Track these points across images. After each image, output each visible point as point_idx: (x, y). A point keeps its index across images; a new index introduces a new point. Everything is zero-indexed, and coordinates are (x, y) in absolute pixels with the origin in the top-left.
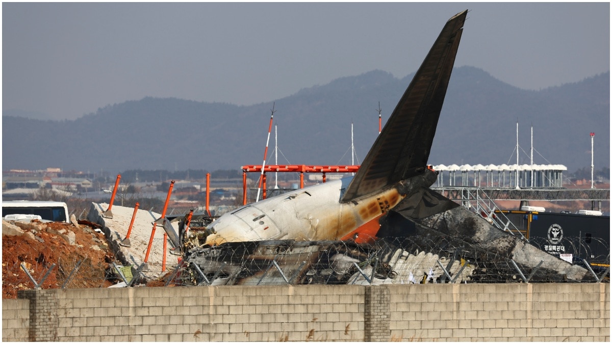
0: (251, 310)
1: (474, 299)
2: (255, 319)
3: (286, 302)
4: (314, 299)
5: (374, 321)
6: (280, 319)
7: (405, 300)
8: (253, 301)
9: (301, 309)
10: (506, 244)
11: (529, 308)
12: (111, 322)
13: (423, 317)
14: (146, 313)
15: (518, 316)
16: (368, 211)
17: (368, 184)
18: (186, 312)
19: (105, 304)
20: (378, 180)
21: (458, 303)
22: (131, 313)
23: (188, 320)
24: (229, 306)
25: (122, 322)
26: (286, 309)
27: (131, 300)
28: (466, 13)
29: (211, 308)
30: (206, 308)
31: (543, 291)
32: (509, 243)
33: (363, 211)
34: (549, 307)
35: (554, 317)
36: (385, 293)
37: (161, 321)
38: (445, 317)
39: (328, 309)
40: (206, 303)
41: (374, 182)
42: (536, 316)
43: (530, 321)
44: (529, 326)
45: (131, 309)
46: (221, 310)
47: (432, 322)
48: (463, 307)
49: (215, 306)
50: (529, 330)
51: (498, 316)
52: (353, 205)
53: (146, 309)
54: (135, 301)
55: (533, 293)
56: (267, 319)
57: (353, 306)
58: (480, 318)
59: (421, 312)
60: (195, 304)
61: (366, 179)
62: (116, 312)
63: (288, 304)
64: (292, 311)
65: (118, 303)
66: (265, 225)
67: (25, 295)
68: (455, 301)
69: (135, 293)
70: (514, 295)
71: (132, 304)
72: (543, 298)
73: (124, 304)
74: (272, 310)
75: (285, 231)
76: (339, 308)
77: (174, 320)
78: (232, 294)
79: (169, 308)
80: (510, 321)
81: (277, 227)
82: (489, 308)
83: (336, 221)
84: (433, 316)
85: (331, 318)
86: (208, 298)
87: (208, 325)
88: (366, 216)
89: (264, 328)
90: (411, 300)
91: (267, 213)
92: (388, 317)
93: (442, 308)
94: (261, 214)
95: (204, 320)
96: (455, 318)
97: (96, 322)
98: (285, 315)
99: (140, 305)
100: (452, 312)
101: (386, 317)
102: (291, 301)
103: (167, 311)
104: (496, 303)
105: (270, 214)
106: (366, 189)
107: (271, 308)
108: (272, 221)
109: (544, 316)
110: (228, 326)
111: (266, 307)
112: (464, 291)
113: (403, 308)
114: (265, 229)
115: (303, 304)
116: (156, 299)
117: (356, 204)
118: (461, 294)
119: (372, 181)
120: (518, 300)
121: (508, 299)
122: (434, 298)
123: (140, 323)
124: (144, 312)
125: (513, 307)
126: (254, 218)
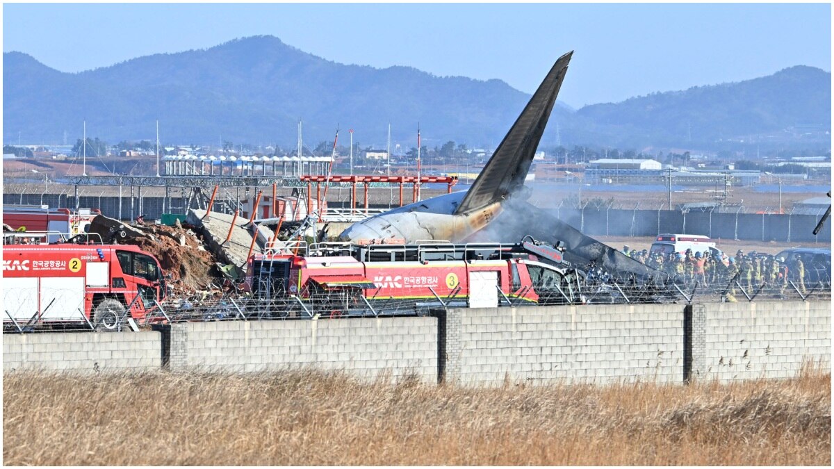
0: (602, 326)
1: (766, 316)
2: (605, 334)
3: (628, 320)
4: (648, 317)
5: (695, 335)
6: (624, 333)
7: (716, 317)
8: (603, 319)
9: (639, 325)
10: (597, 251)
11: (807, 323)
12: (499, 337)
13: (729, 331)
14: (525, 330)
15: (799, 330)
16: (477, 222)
17: (477, 199)
18: (554, 328)
19: (494, 322)
20: (486, 195)
21: (755, 319)
22: (514, 329)
23: (556, 335)
24: (586, 323)
25: (507, 336)
26: (628, 326)
27: (514, 317)
28: (572, 53)
29: (573, 324)
30: (569, 324)
31: (817, 308)
32: (599, 250)
33: (473, 222)
34: (821, 322)
35: (825, 330)
36: (703, 311)
37: (536, 336)
38: (745, 332)
39: (658, 325)
40: (569, 321)
41: (483, 197)
42: (811, 329)
43: (807, 333)
44: (806, 338)
45: (514, 325)
46: (581, 327)
47: (736, 336)
48: (759, 323)
49: (576, 323)
50: (806, 341)
51: (783, 330)
52: (465, 217)
53: (525, 325)
54: (516, 318)
55: (810, 310)
56: (615, 334)
57: (677, 322)
58: (771, 332)
59: (728, 327)
60: (560, 321)
61: (477, 194)
62: (503, 328)
63: (630, 321)
64: (632, 327)
65: (505, 321)
66: (392, 234)
67: (435, 313)
68: (752, 317)
69: (517, 312)
70: (796, 312)
71: (514, 322)
72: (817, 315)
73: (509, 321)
74: (618, 327)
75: (409, 239)
76: (667, 324)
77: (546, 336)
78: (588, 313)
79: (542, 325)
80: (793, 334)
81: (403, 235)
82: (777, 323)
83: (451, 230)
84: (737, 330)
85: (662, 332)
86: (571, 316)
87: (571, 339)
88: (475, 226)
89: (612, 342)
90: (720, 316)
91: (393, 223)
92: (705, 331)
93: (743, 323)
94: (387, 224)
95: (567, 335)
96: (752, 332)
97: (489, 337)
98: (628, 331)
99: (520, 322)
100: (751, 327)
101: (703, 331)
102: (632, 319)
103: (541, 327)
104: (783, 319)
105: (394, 223)
106: (476, 203)
107: (617, 324)
108: (397, 229)
109: (818, 329)
110: (585, 340)
111: (614, 324)
112: (759, 309)
113: (715, 324)
114: (392, 237)
115: (641, 321)
116: (532, 317)
117: (467, 215)
118: (757, 311)
119: (482, 196)
120: (799, 316)
121: (791, 315)
122: (737, 315)
123: (520, 337)
124: (522, 328)
125: (795, 322)
126: (382, 227)
